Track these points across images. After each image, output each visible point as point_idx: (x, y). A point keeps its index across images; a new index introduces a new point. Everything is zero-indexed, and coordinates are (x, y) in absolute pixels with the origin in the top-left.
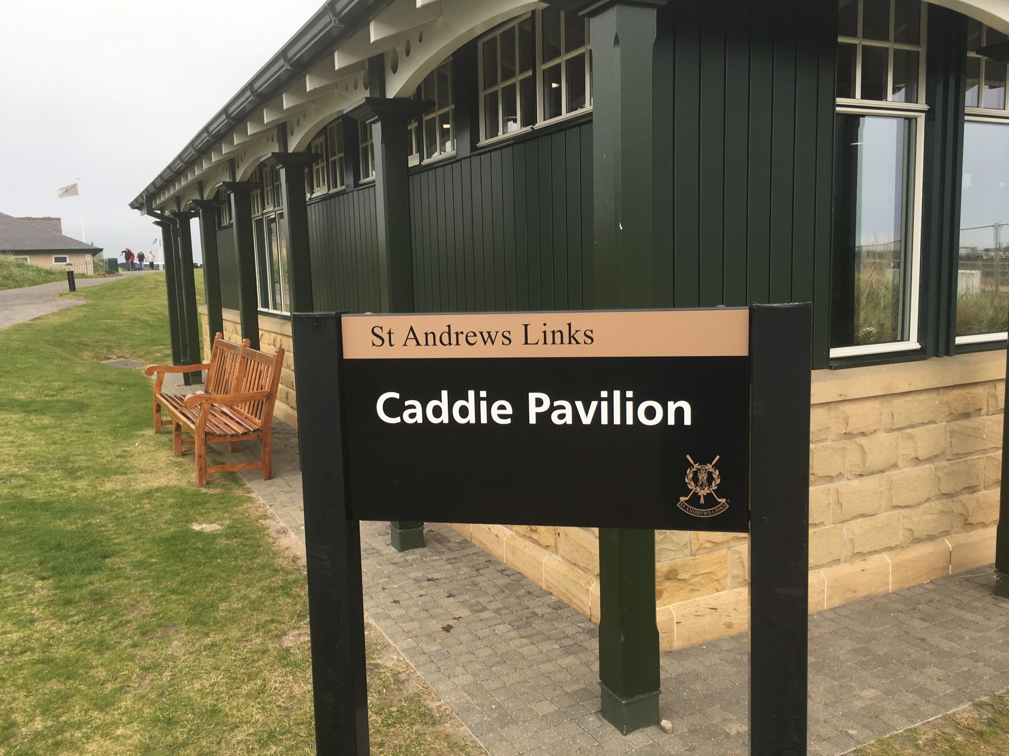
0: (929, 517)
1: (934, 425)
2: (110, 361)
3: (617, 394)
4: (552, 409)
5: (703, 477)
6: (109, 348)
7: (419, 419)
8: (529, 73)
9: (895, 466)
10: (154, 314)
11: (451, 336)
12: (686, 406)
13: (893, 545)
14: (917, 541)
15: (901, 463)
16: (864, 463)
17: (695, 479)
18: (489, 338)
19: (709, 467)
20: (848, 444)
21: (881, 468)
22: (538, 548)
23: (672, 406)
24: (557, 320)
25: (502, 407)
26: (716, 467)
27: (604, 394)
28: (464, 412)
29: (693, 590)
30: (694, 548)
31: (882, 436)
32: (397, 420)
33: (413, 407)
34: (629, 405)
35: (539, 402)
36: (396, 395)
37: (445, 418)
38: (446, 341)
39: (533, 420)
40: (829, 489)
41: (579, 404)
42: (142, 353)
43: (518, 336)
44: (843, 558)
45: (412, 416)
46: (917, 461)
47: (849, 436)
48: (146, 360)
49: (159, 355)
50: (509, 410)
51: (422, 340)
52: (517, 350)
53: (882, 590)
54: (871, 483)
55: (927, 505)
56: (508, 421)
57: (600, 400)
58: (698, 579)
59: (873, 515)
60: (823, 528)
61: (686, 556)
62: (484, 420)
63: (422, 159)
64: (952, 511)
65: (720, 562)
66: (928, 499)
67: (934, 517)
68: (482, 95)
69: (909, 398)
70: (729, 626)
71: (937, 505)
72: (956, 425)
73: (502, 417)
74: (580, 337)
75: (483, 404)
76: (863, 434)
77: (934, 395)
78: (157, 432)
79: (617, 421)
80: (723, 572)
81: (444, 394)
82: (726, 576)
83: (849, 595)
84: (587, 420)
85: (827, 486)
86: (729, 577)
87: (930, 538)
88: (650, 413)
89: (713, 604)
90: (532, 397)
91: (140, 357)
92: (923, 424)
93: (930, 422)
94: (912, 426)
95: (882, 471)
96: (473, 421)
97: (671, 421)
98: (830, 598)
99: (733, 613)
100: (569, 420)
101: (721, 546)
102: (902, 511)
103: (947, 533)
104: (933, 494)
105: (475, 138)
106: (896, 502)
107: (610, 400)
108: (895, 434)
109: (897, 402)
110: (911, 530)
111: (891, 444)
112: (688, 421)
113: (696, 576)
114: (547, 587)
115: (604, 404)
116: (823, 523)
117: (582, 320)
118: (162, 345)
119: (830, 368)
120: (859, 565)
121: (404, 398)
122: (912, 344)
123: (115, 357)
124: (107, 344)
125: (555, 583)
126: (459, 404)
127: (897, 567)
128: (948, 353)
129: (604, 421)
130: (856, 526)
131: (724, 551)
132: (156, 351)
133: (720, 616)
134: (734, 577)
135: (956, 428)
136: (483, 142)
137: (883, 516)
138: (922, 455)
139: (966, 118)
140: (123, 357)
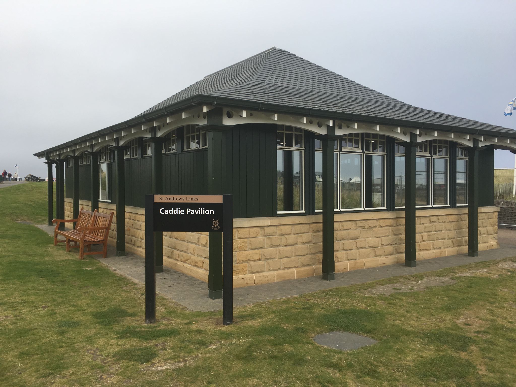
0: (307, 259)
1: (308, 234)
2: (18, 221)
3: (202, 209)
4: (191, 211)
5: (216, 223)
6: (17, 216)
7: (168, 213)
8: (198, 133)
9: (296, 244)
10: (34, 202)
11: (174, 199)
12: (213, 211)
13: (296, 266)
14: (304, 266)
15: (298, 243)
16: (287, 242)
17: (215, 223)
18: (180, 199)
19: (217, 221)
20: (282, 237)
21: (292, 244)
22: (198, 268)
23: (211, 211)
24: (192, 196)
25: (182, 211)
26: (218, 221)
27: (200, 209)
28: (176, 212)
29: (237, 273)
30: (238, 262)
31: (292, 236)
32: (164, 213)
33: (167, 211)
34: (204, 211)
35: (189, 210)
36: (164, 209)
37: (172, 213)
38: (173, 199)
39: (188, 213)
40: (277, 249)
41: (196, 211)
42: (32, 219)
43: (185, 199)
44: (281, 268)
45: (166, 212)
46: (303, 243)
47: (282, 235)
48: (35, 221)
49: (40, 219)
50: (184, 212)
51: (169, 199)
52: (185, 201)
53: (293, 278)
54: (289, 248)
55: (307, 256)
56: (183, 213)
57: (199, 210)
58: (239, 270)
59: (290, 257)
60: (275, 260)
61: (235, 264)
62: (179, 213)
63: (166, 151)
64: (315, 258)
65: (245, 266)
66: (307, 254)
67: (309, 259)
68: (185, 136)
69: (300, 225)
70: (247, 284)
71: (310, 256)
72: (315, 234)
73: (182, 213)
74: (196, 199)
75: (179, 210)
76: (286, 234)
77: (308, 225)
78: (56, 245)
79: (202, 213)
80: (246, 269)
81: (172, 209)
82: (247, 270)
83: (283, 279)
84: (197, 213)
85: (276, 248)
86: (248, 271)
87: (308, 265)
88: (207, 212)
89: (243, 277)
90: (188, 209)
91: (31, 220)
92: (305, 233)
93: (307, 233)
94: (301, 233)
95: (293, 245)
96: (177, 213)
97: (211, 214)
98: (277, 279)
99: (248, 280)
100: (194, 213)
101: (245, 262)
102: (299, 257)
103: (314, 264)
104: (309, 253)
105: (183, 148)
106: (297, 254)
107: (201, 210)
108: (296, 235)
109: (296, 226)
110: (302, 262)
111: (295, 238)
112: (213, 214)
113: (238, 269)
114: (200, 279)
115: (200, 211)
116: (275, 258)
117: (196, 196)
118: (41, 215)
119: (278, 216)
120: (286, 271)
121: (165, 209)
122: (303, 211)
123: (20, 220)
124: (16, 214)
125: (202, 277)
126: (175, 210)
127: (297, 272)
128: (313, 214)
129: (200, 213)
130: (285, 260)
131: (246, 264)
132: (39, 218)
133: (245, 281)
134: (249, 271)
135: (315, 235)
136: (185, 150)
137: (293, 258)
138: (304, 241)
139: (316, 151)
140: (23, 220)
